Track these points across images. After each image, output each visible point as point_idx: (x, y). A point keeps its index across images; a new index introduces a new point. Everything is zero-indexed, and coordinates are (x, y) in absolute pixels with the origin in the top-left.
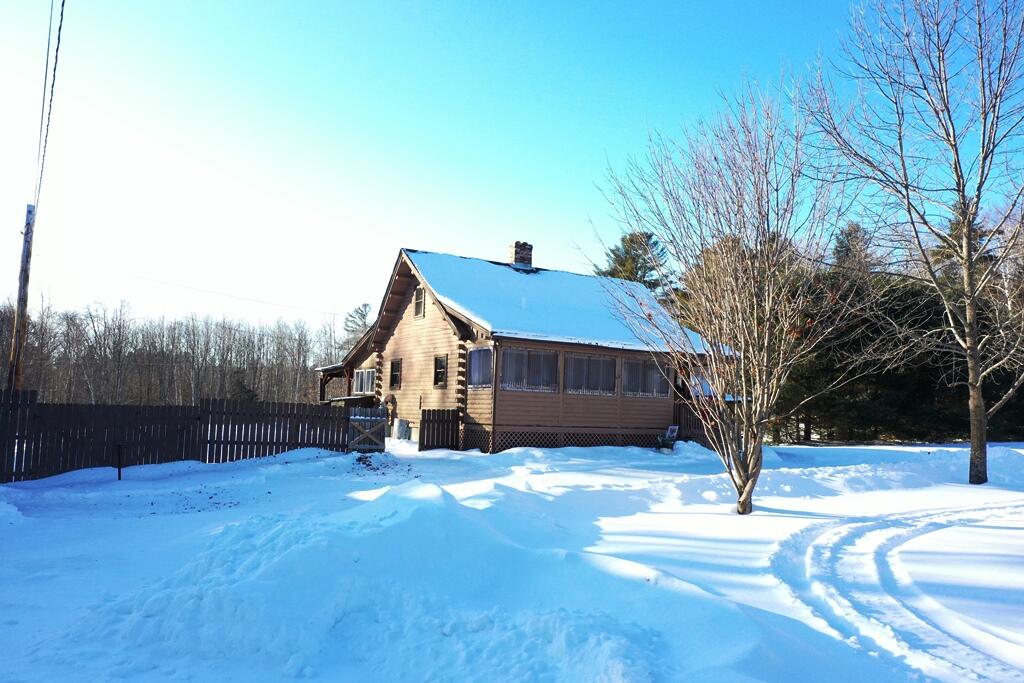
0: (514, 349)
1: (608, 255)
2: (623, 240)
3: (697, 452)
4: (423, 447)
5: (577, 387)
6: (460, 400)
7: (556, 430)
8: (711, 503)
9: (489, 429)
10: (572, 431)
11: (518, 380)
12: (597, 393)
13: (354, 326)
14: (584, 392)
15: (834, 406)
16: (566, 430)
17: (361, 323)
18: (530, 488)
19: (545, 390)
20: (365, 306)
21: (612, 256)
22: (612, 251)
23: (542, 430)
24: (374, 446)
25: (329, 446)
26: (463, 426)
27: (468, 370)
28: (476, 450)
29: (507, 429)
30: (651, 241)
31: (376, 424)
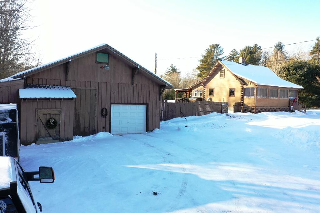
0: (260, 87)
2: (210, 46)
4: (235, 111)
5: (271, 97)
6: (241, 100)
7: (267, 108)
9: (253, 107)
10: (270, 108)
11: (260, 95)
12: (274, 98)
14: (272, 98)
15: (306, 99)
19: (265, 97)
23: (264, 108)
24: (226, 112)
25: (218, 112)
26: (242, 106)
27: (245, 93)
28: (249, 112)
29: (258, 107)
30: (219, 47)
31: (226, 106)
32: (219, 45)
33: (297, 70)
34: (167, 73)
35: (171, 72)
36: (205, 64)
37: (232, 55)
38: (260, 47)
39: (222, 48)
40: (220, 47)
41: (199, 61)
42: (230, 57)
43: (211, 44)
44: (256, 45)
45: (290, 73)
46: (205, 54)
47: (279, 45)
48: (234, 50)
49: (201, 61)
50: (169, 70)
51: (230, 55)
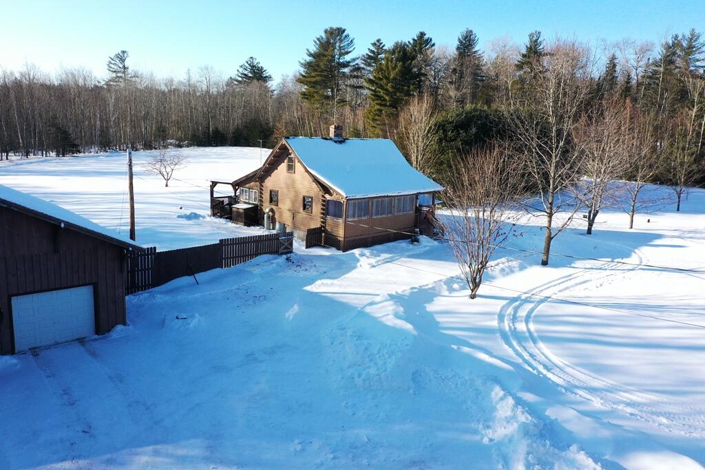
0: (352, 201)
1: (315, 42)
2: (326, 32)
3: (428, 242)
4: (308, 247)
5: (377, 215)
6: (322, 222)
7: (368, 236)
8: (457, 291)
9: (342, 239)
10: (375, 235)
11: (354, 215)
12: (385, 215)
13: (116, 68)
14: (380, 216)
16: (372, 235)
17: (121, 66)
18: (397, 293)
19: (365, 218)
20: (124, 52)
21: (318, 42)
22: (318, 39)
23: (362, 237)
24: (288, 249)
25: (271, 253)
26: (323, 234)
27: (327, 209)
28: (334, 248)
29: (349, 239)
30: (344, 34)
31: (288, 240)
32: (344, 31)
33: (458, 131)
34: (240, 79)
35: (250, 75)
36: (313, 74)
37: (373, 52)
38: (431, 39)
39: (351, 37)
40: (346, 36)
41: (302, 64)
42: (370, 57)
43: (328, 27)
44: (422, 34)
45: (446, 136)
46: (313, 49)
47: (466, 37)
48: (378, 41)
49: (305, 65)
50: (246, 72)
51: (370, 54)
